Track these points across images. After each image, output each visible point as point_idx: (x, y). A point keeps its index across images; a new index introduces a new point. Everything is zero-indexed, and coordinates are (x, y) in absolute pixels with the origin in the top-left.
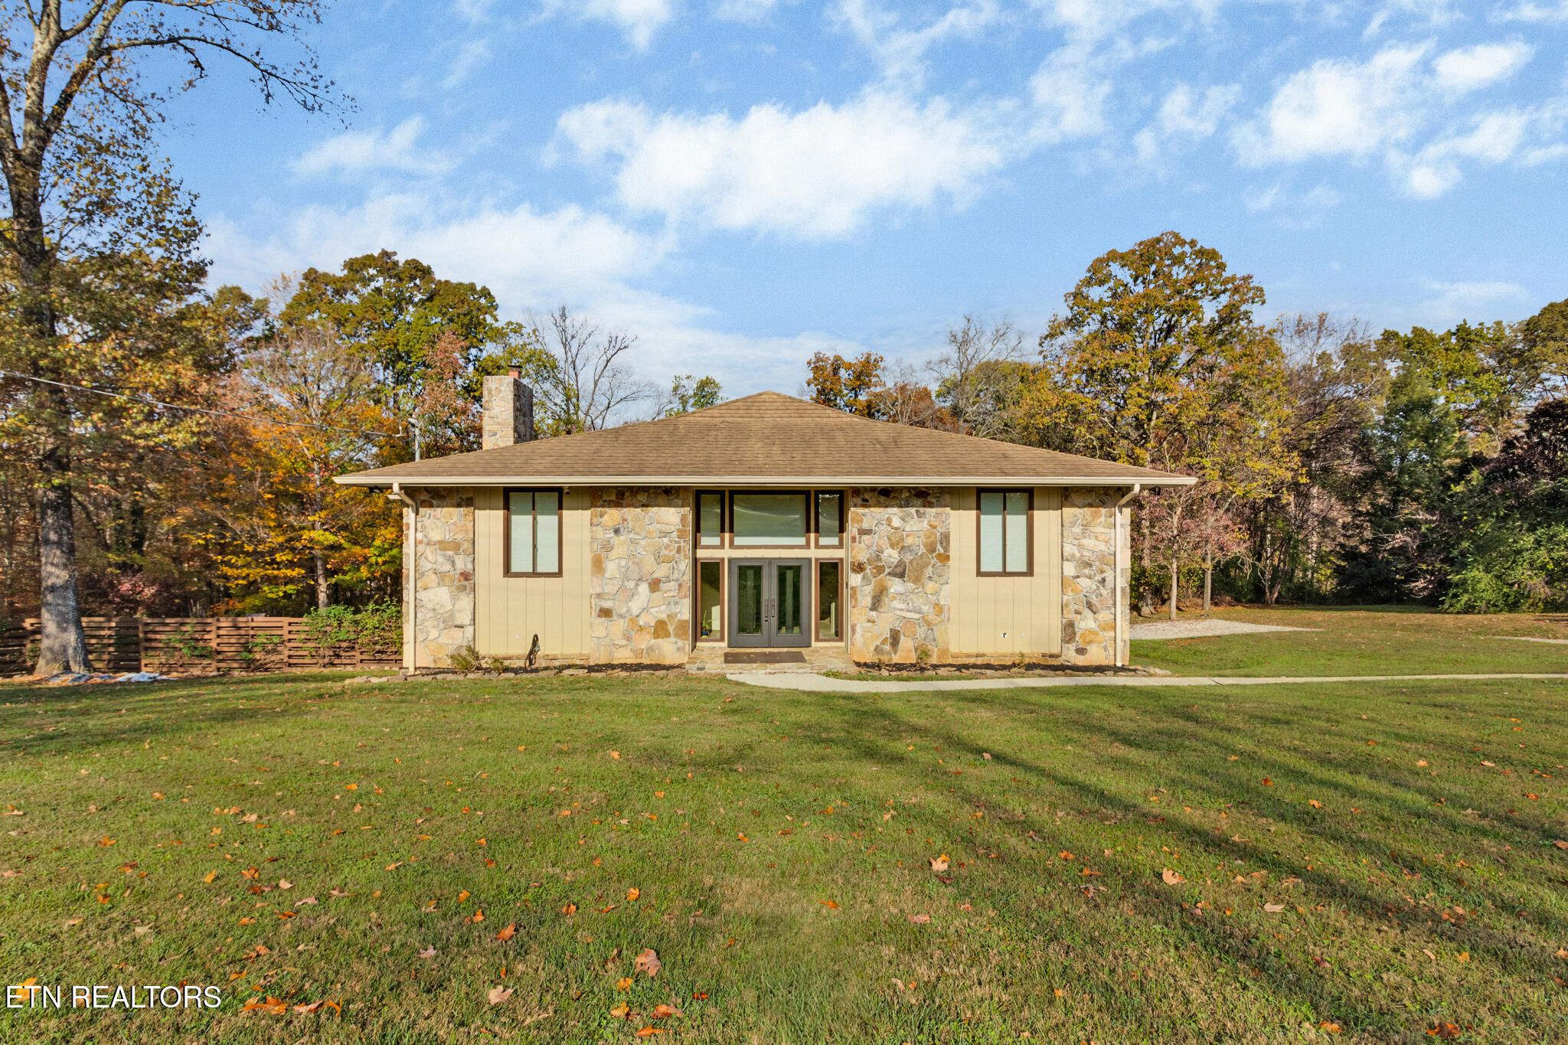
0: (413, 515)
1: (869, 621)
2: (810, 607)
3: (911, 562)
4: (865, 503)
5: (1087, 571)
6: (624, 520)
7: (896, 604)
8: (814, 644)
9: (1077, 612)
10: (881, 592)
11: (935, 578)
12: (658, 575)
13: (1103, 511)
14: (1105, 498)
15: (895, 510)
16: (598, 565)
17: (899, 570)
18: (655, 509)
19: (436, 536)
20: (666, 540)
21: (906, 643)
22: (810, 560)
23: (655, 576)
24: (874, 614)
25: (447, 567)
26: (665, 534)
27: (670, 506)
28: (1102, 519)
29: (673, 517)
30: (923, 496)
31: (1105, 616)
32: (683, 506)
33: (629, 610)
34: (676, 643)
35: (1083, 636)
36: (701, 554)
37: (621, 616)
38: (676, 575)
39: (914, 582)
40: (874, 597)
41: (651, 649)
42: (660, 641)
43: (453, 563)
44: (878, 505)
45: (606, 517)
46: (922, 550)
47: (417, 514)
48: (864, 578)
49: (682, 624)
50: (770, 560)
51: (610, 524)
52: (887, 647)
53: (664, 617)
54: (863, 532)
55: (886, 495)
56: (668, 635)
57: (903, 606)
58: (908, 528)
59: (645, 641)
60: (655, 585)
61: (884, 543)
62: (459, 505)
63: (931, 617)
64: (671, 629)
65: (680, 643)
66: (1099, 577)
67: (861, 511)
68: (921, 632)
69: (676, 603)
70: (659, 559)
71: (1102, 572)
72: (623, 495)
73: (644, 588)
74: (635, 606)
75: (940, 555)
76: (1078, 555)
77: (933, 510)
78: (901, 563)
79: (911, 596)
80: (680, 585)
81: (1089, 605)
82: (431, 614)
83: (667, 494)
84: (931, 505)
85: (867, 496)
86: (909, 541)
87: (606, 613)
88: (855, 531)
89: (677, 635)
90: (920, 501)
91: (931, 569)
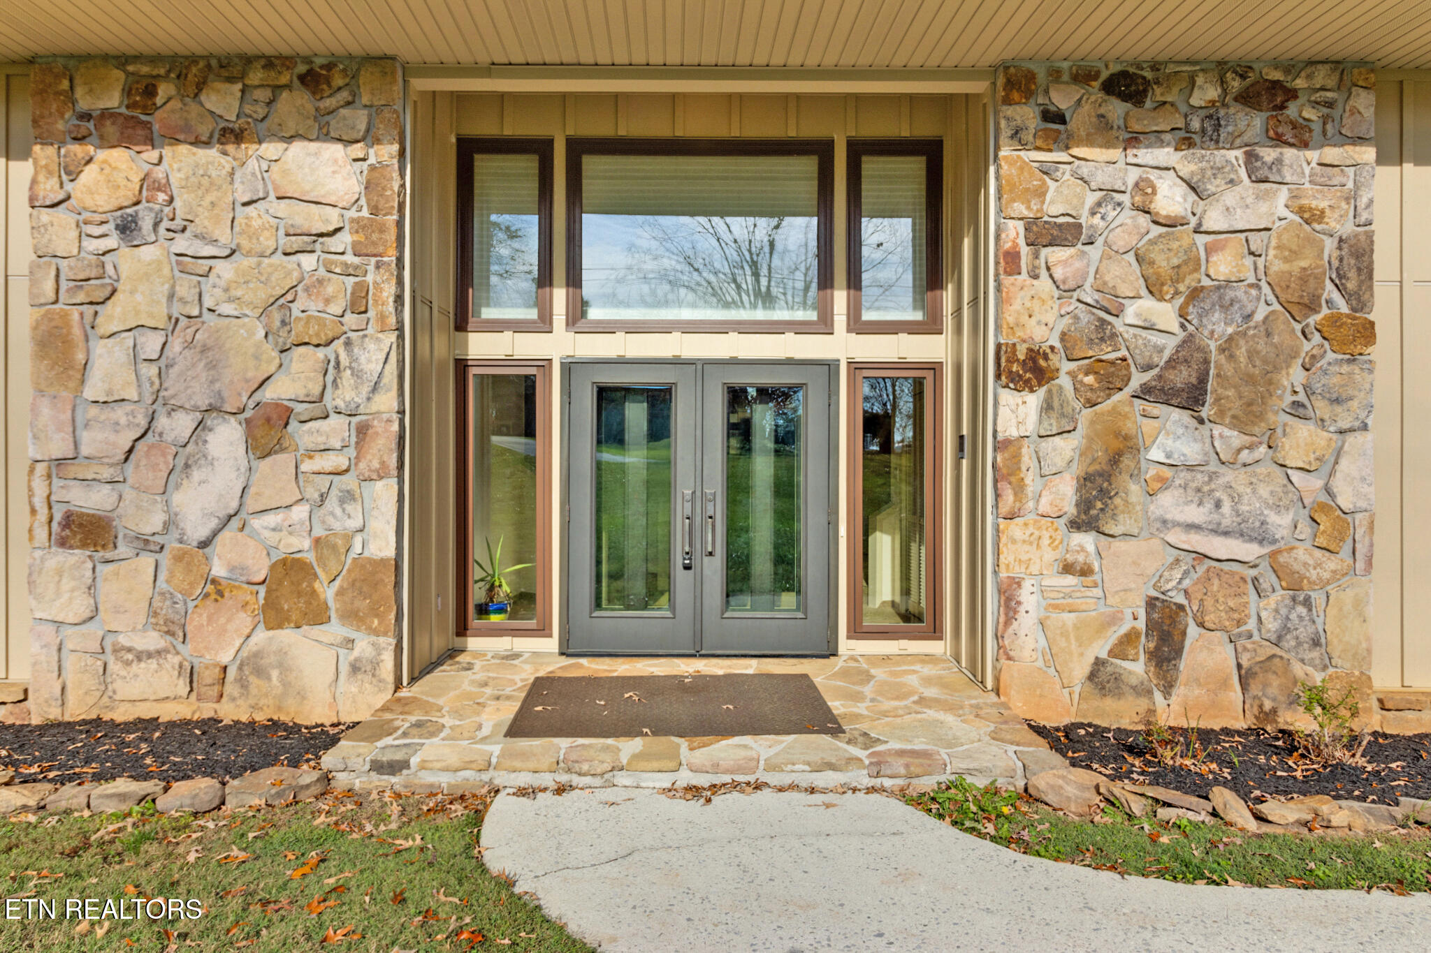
1: (1068, 569)
2: (832, 524)
3: (1228, 347)
4: (1054, 130)
6: (158, 190)
7: (1169, 504)
8: (845, 645)
10: (1115, 460)
11: (1321, 408)
12: (279, 390)
15: (1165, 155)
16: (59, 353)
17: (1182, 377)
18: (271, 149)
20: (308, 261)
21: (1207, 656)
22: (830, 367)
23: (269, 394)
24: (1087, 540)
26: (312, 241)
27: (324, 136)
29: (331, 179)
30: (1273, 99)
32: (370, 137)
34: (349, 643)
36: (480, 346)
37: (144, 544)
38: (349, 395)
39: (1238, 424)
40: (1086, 480)
41: (254, 665)
42: (286, 635)
44: (1104, 133)
45: (89, 174)
46: (1267, 304)
48: (1047, 407)
49: (367, 572)
50: (702, 367)
51: (104, 200)
52: (1137, 668)
53: (301, 544)
54: (1044, 236)
55: (1132, 95)
56: (318, 616)
57: (1195, 514)
58: (1214, 222)
59: (231, 639)
60: (269, 431)
61: (1126, 275)
63: (1303, 557)
64: (328, 593)
65: (364, 646)
68: (1264, 614)
69: (348, 497)
72: (150, 92)
73: (227, 441)
74: (198, 508)
75: (1335, 320)
77: (1310, 158)
78: (1188, 354)
79: (1228, 476)
80: (363, 431)
84: (1301, 138)
85: (1062, 99)
86: (1219, 270)
87: (85, 533)
88: (1015, 232)
89: (351, 616)
90: (1253, 123)
91: (1296, 375)
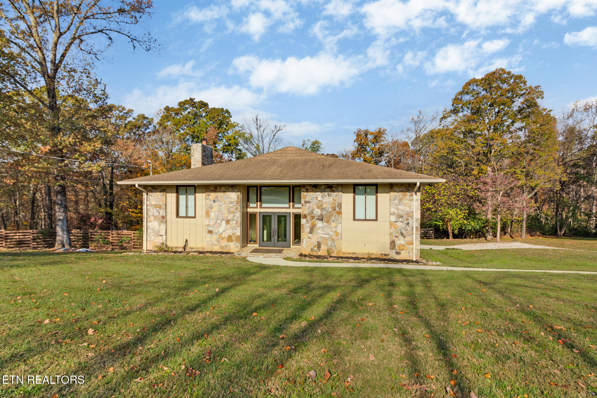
0: (146, 195)
1: (309, 238)
2: (290, 232)
3: (325, 215)
4: (307, 191)
5: (400, 219)
6: (217, 197)
7: (319, 231)
8: (292, 246)
9: (396, 237)
10: (313, 226)
11: (335, 221)
13: (408, 194)
14: (409, 188)
15: (319, 193)
16: (208, 214)
17: (321, 218)
18: (228, 193)
19: (153, 203)
20: (232, 205)
21: (324, 248)
22: (290, 213)
23: (228, 218)
24: (311, 235)
25: (157, 214)
26: (232, 203)
27: (233, 192)
28: (408, 197)
29: (234, 196)
30: (330, 187)
31: (408, 238)
32: (238, 192)
33: (218, 231)
34: (235, 244)
35: (399, 247)
36: (249, 210)
37: (216, 233)
38: (235, 218)
39: (327, 223)
40: (311, 228)
41: (226, 246)
42: (230, 243)
43: (159, 213)
44: (312, 191)
45: (211, 196)
46: (330, 209)
47: (147, 195)
48: (307, 221)
49: (237, 237)
50: (274, 213)
51: (212, 198)
52: (316, 249)
53: (231, 234)
54: (306, 202)
55: (315, 187)
56: (232, 241)
57: (322, 232)
58: (324, 201)
59: (224, 243)
60: (228, 222)
61: (315, 207)
62: (161, 192)
63: (334, 237)
64: (233, 239)
65: (237, 244)
66: (406, 222)
67: (305, 194)
68: (330, 243)
69: (235, 229)
70: (230, 212)
71: (407, 220)
72: (217, 188)
73: (224, 223)
74: (221, 230)
75: (337, 212)
76: (396, 212)
77: (335, 194)
78: (321, 215)
79: (326, 228)
80: (237, 222)
81: (402, 234)
82: (152, 231)
83: (232, 187)
84: (334, 191)
85: (308, 188)
86: (324, 206)
87: (210, 232)
88: (303, 202)
89: (236, 241)
90: (329, 190)
91: (334, 218)
